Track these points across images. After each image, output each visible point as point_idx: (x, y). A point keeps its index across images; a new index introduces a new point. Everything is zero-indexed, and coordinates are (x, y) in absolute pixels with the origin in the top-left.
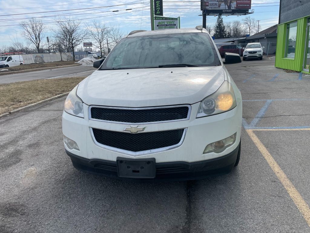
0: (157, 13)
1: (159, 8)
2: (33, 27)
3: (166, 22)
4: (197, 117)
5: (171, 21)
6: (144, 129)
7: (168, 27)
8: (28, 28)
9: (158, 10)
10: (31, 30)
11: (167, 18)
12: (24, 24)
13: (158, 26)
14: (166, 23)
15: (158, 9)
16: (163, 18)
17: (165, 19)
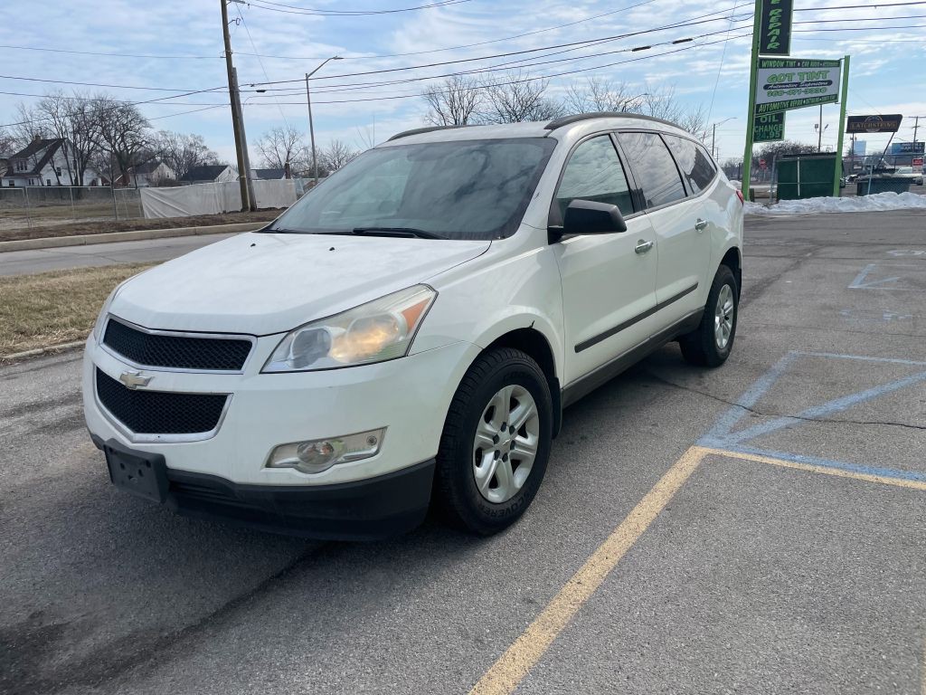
0: (768, 48)
1: (778, 32)
2: (452, 101)
3: (796, 75)
4: (264, 371)
5: (817, 70)
6: (147, 381)
7: (803, 89)
8: (441, 102)
9: (774, 38)
10: (446, 109)
11: (800, 61)
12: (432, 91)
13: (766, 87)
14: (796, 79)
15: (772, 36)
16: (786, 64)
17: (796, 66)
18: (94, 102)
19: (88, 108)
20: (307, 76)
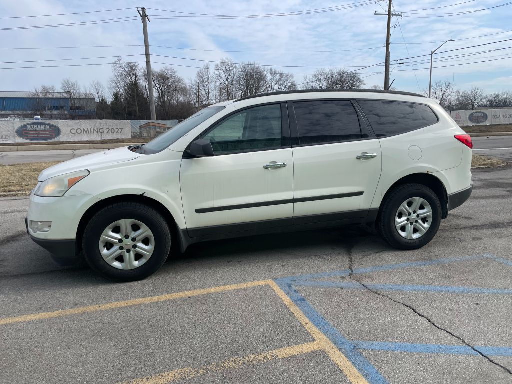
18: (339, 74)
19: (335, 77)
20: (433, 53)
